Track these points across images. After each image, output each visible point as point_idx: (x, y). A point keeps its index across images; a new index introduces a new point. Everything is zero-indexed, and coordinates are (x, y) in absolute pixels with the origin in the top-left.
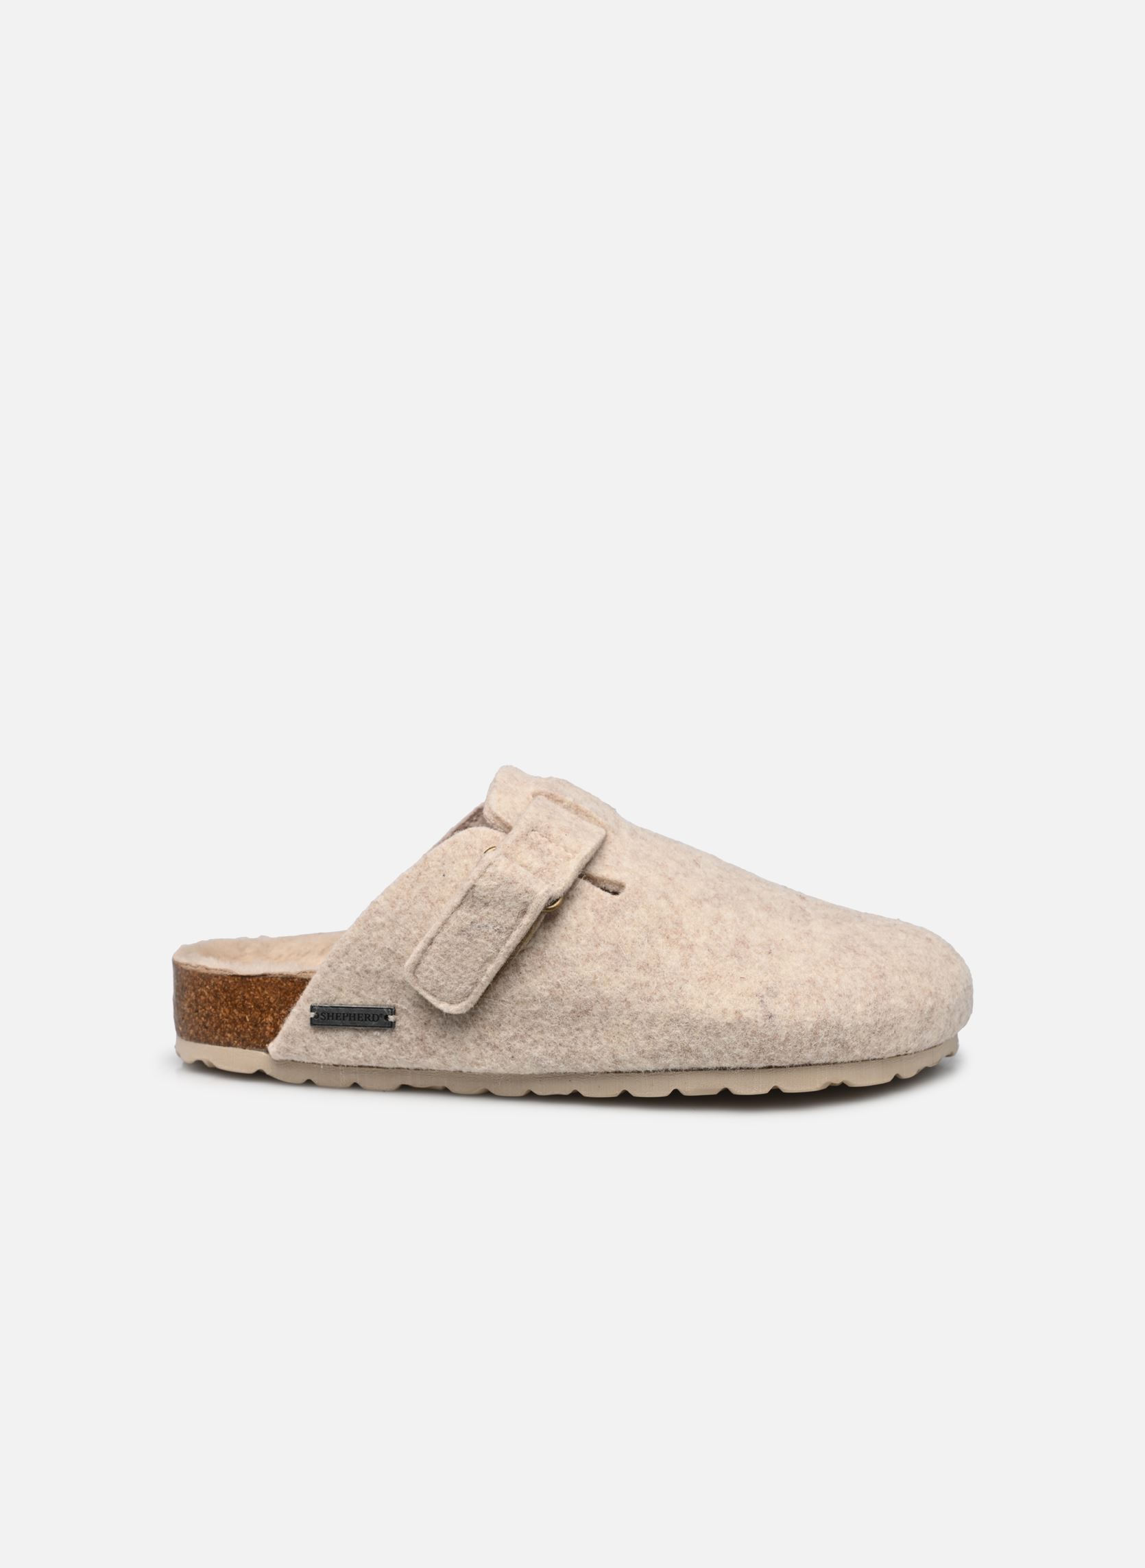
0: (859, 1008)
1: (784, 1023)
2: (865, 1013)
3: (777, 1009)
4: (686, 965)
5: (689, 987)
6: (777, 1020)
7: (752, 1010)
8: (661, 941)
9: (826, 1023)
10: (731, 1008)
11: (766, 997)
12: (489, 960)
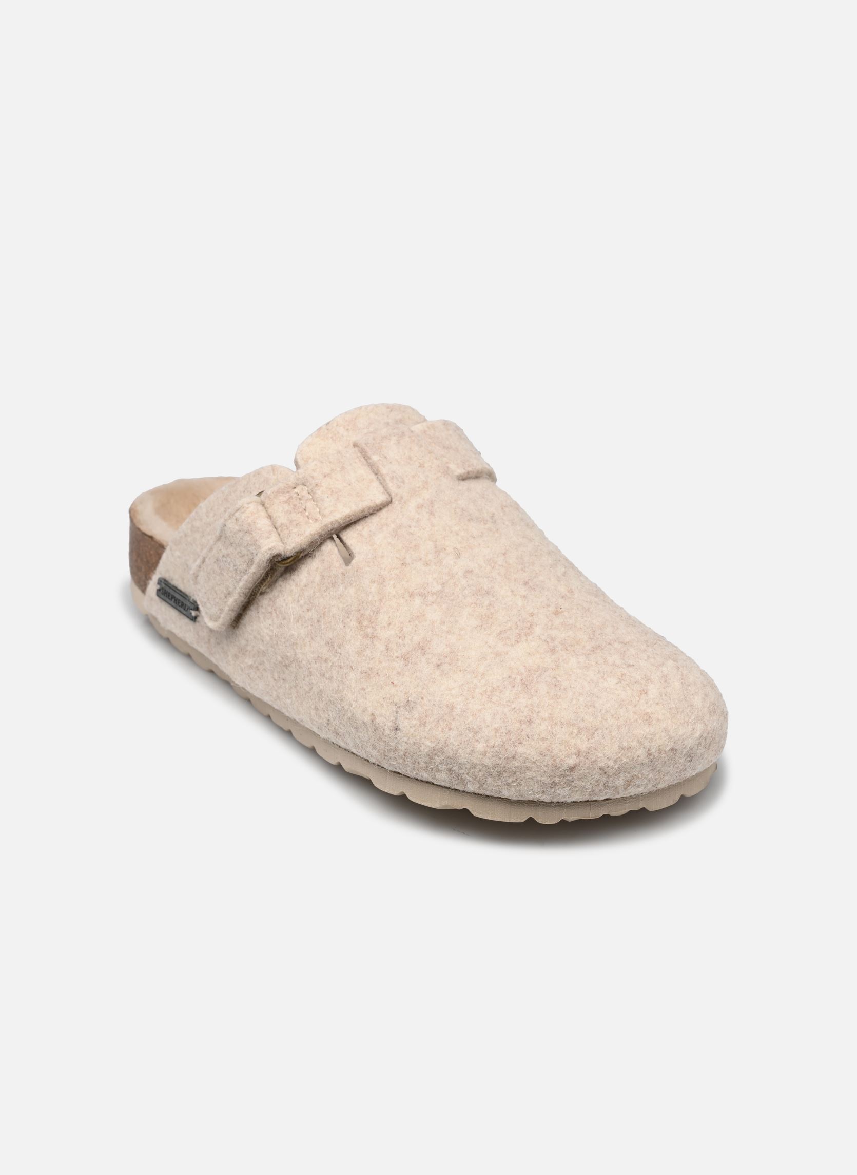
0: (480, 747)
1: (405, 739)
2: (484, 754)
3: (404, 724)
4: (359, 653)
5: (352, 675)
6: (400, 734)
7: (385, 718)
8: (354, 624)
9: (443, 752)
10: (370, 710)
11: (402, 708)
12: (229, 594)
